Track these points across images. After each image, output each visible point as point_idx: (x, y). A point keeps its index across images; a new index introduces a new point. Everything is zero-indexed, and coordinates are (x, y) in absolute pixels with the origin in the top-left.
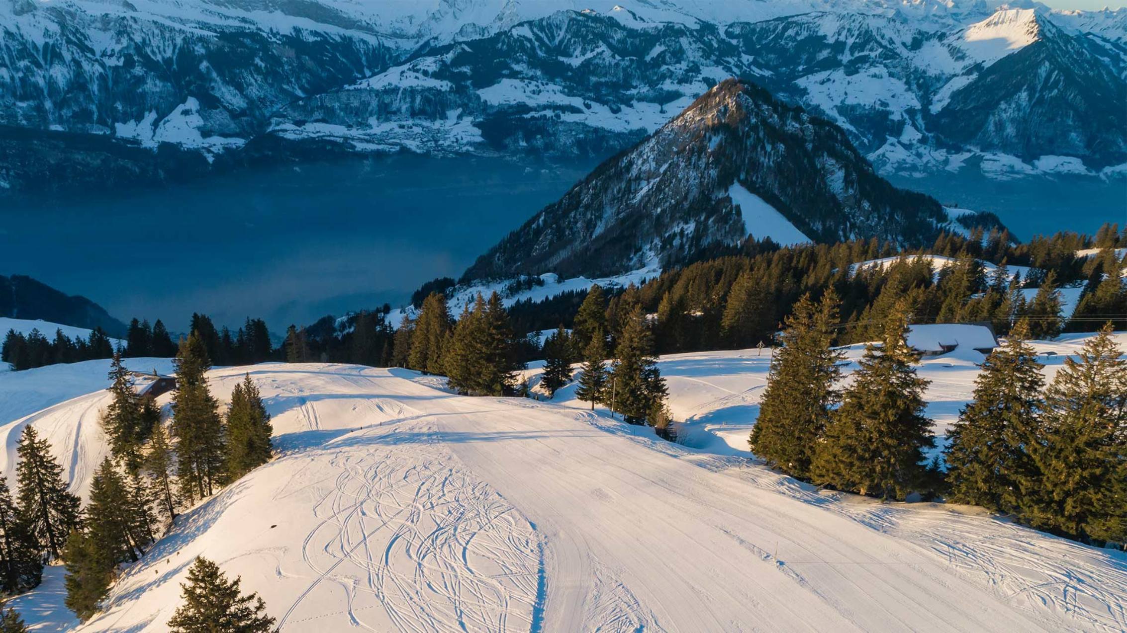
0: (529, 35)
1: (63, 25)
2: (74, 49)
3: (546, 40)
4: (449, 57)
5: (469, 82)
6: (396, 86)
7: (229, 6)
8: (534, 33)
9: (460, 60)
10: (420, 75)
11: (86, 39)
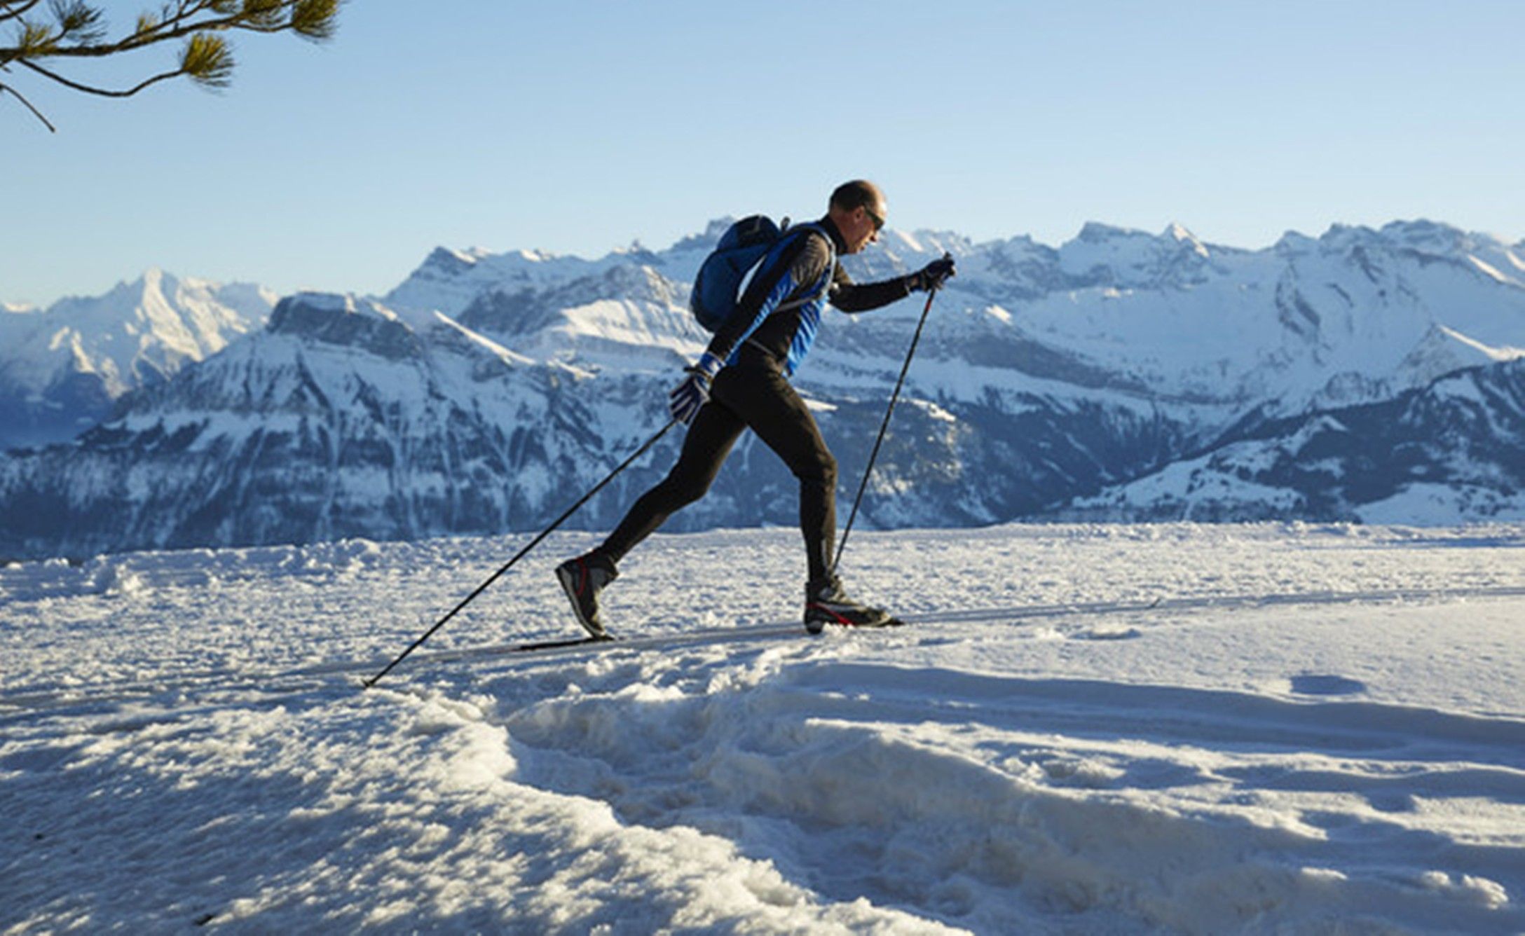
0: (1474, 394)
1: (553, 396)
2: (566, 437)
3: (1512, 403)
4: (1295, 442)
5: (1337, 491)
6: (1180, 500)
7: (864, 352)
8: (1484, 391)
9: (1320, 446)
10: (1231, 477)
11: (590, 419)
